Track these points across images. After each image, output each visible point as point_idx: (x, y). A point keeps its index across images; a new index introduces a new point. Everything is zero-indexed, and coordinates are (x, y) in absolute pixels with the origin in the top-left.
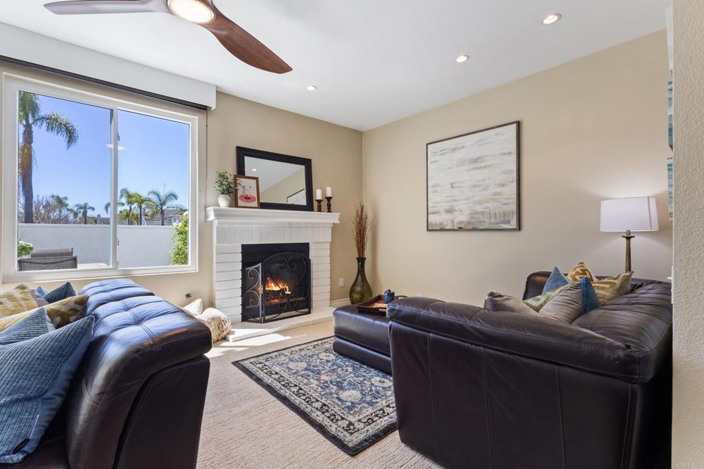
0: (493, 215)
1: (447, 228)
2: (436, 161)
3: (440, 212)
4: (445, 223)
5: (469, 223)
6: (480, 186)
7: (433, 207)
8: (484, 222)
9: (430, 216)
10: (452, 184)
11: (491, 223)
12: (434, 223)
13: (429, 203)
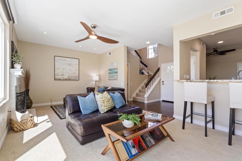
0: (74, 77)
1: (61, 79)
2: (58, 62)
3: (59, 75)
4: (61, 78)
5: (68, 78)
6: (70, 70)
7: (56, 74)
8: (72, 78)
9: (55, 76)
10: (63, 68)
11: (73, 79)
12: (57, 78)
13: (55, 72)
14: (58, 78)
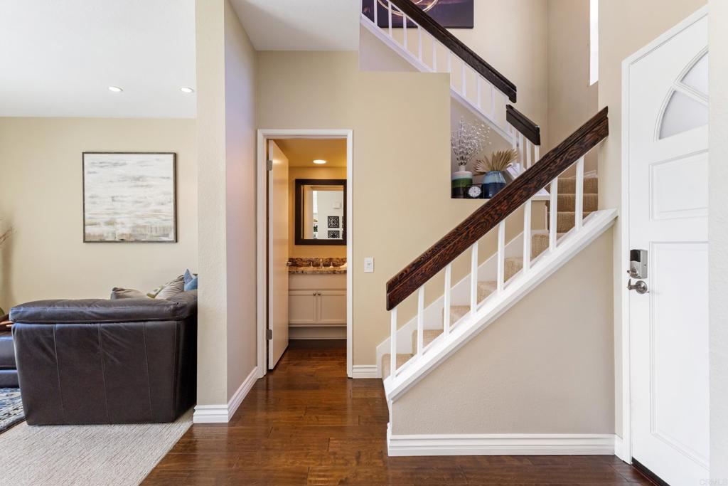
0: (153, 229)
1: (107, 239)
2: (94, 172)
3: (99, 224)
4: (105, 235)
5: (131, 235)
6: (141, 202)
7: (90, 218)
8: (146, 235)
9: (87, 227)
10: (113, 197)
11: (152, 236)
12: (92, 234)
13: (86, 214)
14: (97, 234)
